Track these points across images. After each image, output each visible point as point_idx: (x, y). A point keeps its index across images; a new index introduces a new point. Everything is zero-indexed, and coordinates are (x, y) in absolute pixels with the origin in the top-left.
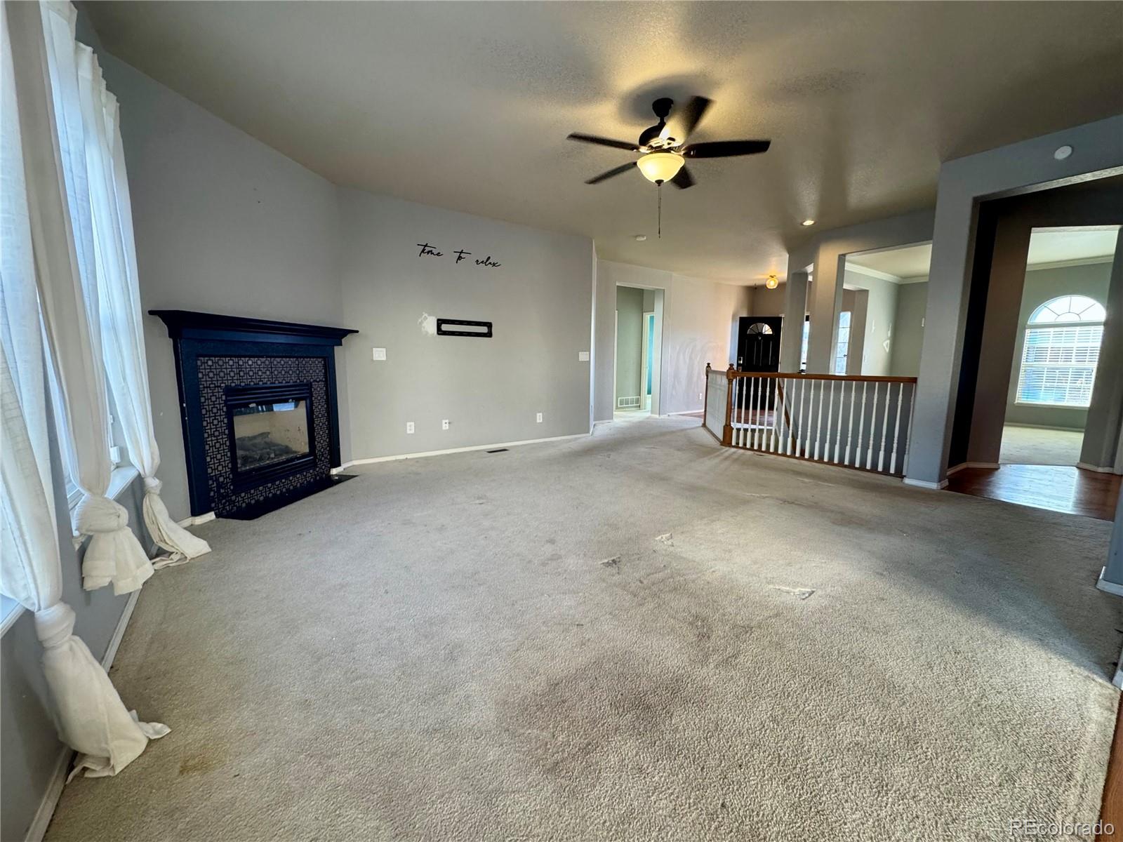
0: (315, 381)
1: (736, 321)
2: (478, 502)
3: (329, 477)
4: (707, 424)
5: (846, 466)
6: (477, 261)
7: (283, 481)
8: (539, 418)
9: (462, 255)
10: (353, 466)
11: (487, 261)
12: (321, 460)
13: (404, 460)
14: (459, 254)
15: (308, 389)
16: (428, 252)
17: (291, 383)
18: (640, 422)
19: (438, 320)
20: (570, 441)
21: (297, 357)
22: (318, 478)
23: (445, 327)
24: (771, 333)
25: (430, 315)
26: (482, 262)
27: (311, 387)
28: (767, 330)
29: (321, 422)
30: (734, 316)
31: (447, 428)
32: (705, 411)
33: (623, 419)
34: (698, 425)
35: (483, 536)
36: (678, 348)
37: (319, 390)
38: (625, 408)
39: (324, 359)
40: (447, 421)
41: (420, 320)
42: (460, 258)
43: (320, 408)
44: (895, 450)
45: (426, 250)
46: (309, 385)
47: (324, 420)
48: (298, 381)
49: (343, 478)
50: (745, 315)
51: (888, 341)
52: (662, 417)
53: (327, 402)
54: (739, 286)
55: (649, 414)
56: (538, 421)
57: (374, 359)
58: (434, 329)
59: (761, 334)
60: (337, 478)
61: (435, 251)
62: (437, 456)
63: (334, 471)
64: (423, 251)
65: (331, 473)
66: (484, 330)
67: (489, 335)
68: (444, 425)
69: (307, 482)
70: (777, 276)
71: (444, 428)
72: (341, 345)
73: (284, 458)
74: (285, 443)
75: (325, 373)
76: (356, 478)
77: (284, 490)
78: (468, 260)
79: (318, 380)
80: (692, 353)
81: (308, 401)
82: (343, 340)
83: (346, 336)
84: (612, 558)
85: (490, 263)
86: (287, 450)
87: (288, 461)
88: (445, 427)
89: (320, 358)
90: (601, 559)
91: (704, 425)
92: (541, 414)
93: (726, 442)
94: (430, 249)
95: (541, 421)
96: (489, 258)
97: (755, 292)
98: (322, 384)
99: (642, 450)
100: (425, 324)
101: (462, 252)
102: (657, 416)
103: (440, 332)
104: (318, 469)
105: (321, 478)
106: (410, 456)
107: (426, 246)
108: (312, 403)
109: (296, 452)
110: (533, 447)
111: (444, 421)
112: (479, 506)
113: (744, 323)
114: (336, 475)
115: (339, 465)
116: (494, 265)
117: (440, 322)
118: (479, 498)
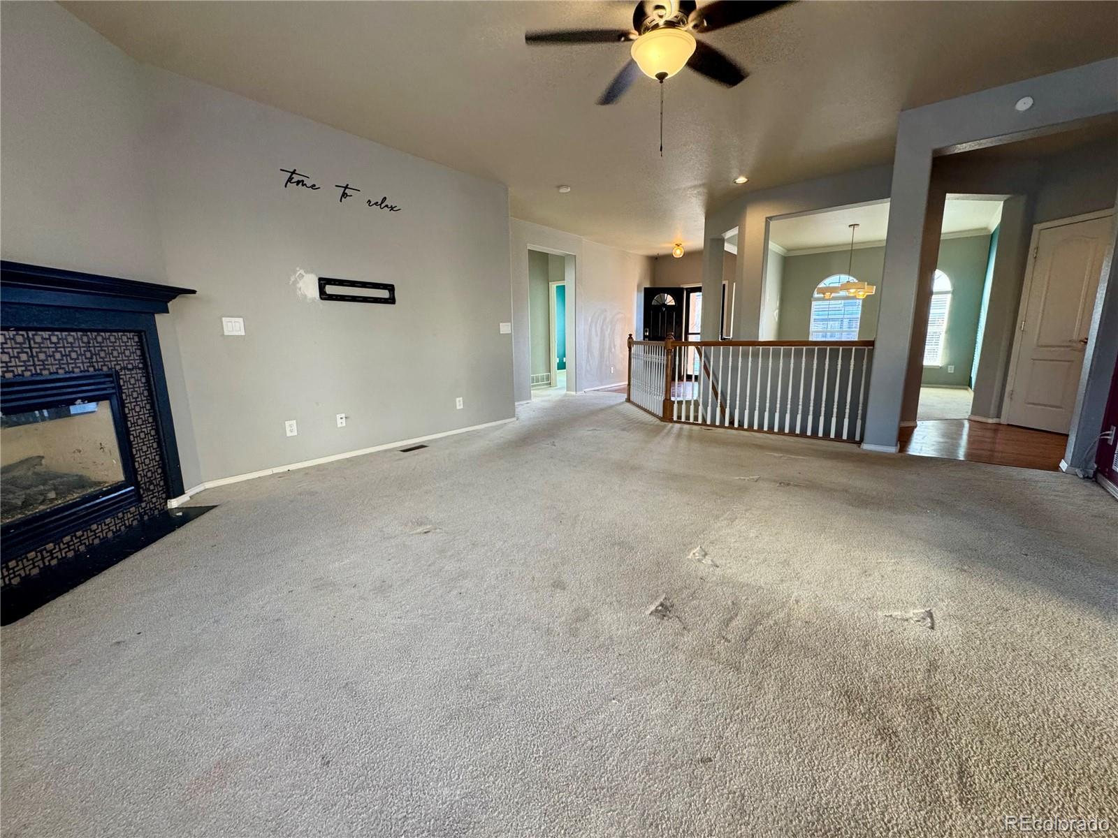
0: (125, 368)
1: (641, 291)
2: (420, 530)
3: (167, 513)
4: (632, 398)
5: (797, 435)
6: (369, 201)
7: (79, 533)
8: (459, 403)
9: (347, 191)
10: (205, 490)
11: (382, 203)
12: (148, 490)
13: (284, 473)
14: (343, 189)
15: (112, 382)
16: (298, 182)
17: (77, 373)
18: (561, 401)
19: (320, 279)
20: (497, 428)
21: (84, 331)
22: (146, 517)
23: (330, 289)
24: (674, 304)
25: (307, 272)
26: (376, 204)
27: (118, 377)
28: (670, 300)
29: (141, 431)
30: (639, 286)
31: (344, 425)
32: (629, 384)
33: (540, 399)
34: (622, 401)
35: (455, 592)
36: (590, 319)
37: (133, 384)
38: (535, 386)
39: (139, 333)
40: (343, 415)
41: (293, 279)
42: (344, 195)
43: (138, 412)
44: (847, 416)
45: (293, 178)
46: (114, 376)
47: (148, 428)
48: (91, 369)
49: (190, 514)
50: (648, 286)
51: (777, 311)
52: (579, 393)
53: (151, 399)
54: (642, 256)
55: (564, 392)
56: (458, 408)
57: (226, 333)
58: (314, 292)
59: (664, 305)
60: (180, 514)
61: (308, 182)
62: (332, 463)
63: (174, 503)
64: (290, 180)
65: (169, 507)
66: (384, 294)
67: (391, 300)
68: (339, 421)
69: (126, 527)
70: (683, 244)
71: (339, 425)
72: (167, 312)
73: (75, 496)
74: (77, 470)
75: (143, 354)
76: (212, 511)
77: (82, 548)
78: (355, 199)
79: (130, 366)
80: (603, 326)
81: (115, 402)
82: (170, 304)
83: (174, 298)
84: (658, 603)
85: (387, 206)
86: (82, 482)
87: (85, 500)
88: (341, 423)
89: (130, 331)
90: (646, 605)
91: (628, 400)
92: (461, 399)
93: (667, 416)
94: (301, 178)
95: (462, 407)
96: (385, 199)
97: (657, 262)
98: (138, 374)
99: (585, 432)
100: (301, 284)
101: (346, 187)
102: (574, 393)
103: (324, 295)
104: (143, 505)
105: (152, 518)
106: (293, 467)
107: (294, 172)
108: (122, 404)
109: (99, 483)
110: (458, 440)
111: (339, 416)
112: (425, 536)
113: (649, 294)
114: (179, 509)
115: (182, 492)
116: (392, 208)
117: (323, 282)
118: (420, 524)
